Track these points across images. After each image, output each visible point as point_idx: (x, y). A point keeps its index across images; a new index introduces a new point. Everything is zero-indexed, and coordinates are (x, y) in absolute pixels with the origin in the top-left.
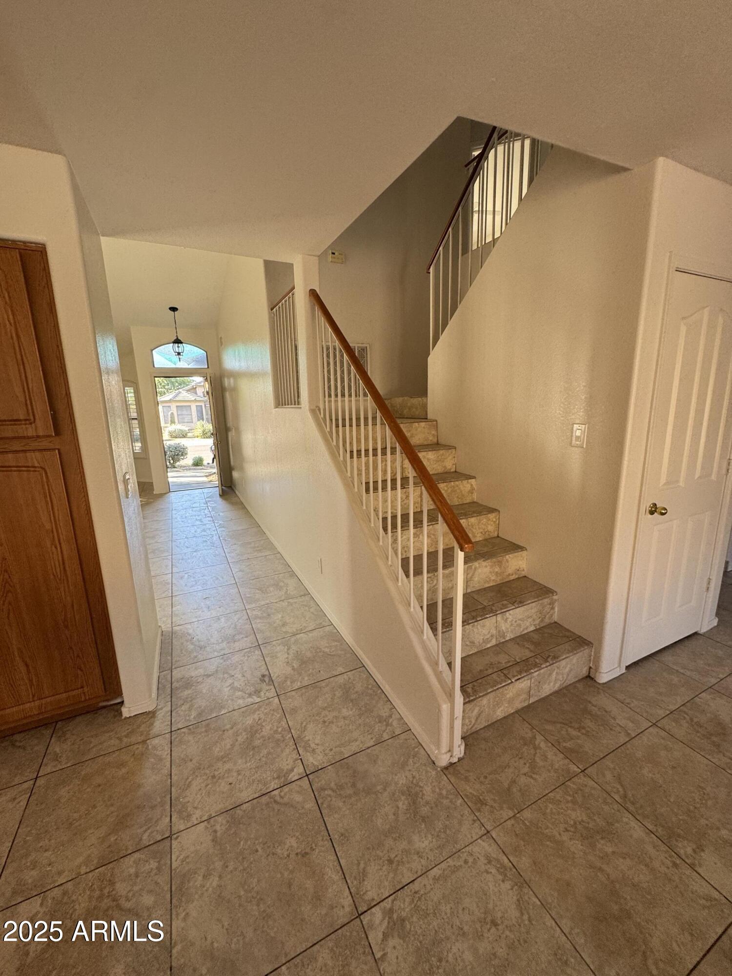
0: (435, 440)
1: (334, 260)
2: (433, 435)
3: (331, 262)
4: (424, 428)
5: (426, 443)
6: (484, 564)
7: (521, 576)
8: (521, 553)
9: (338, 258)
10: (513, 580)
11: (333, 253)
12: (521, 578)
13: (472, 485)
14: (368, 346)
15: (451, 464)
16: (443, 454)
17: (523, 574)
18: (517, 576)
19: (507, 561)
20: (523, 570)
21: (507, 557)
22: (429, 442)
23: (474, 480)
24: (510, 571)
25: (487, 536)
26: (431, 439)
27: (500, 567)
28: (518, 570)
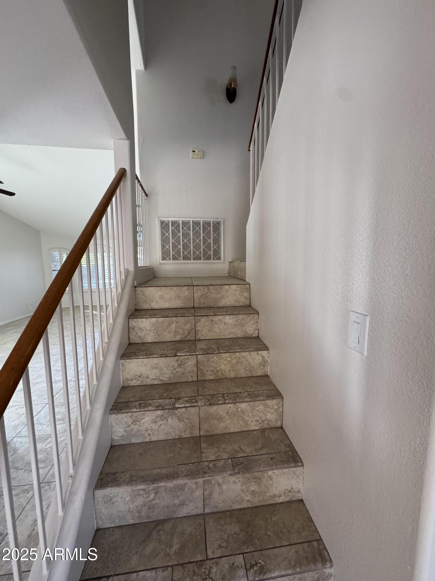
0: (248, 302)
1: (194, 156)
2: (246, 298)
3: (192, 158)
4: (236, 290)
5: (237, 304)
6: (232, 479)
7: (295, 499)
8: (294, 469)
9: (197, 155)
10: (282, 503)
11: (194, 151)
12: (295, 501)
13: (263, 357)
14: (222, 220)
15: (252, 329)
16: (243, 319)
17: (299, 496)
18: (288, 499)
19: (271, 478)
20: (299, 492)
21: (270, 473)
22: (241, 304)
23: (266, 352)
24: (274, 491)
25: (265, 425)
26: (242, 301)
27: (259, 485)
28: (290, 491)
